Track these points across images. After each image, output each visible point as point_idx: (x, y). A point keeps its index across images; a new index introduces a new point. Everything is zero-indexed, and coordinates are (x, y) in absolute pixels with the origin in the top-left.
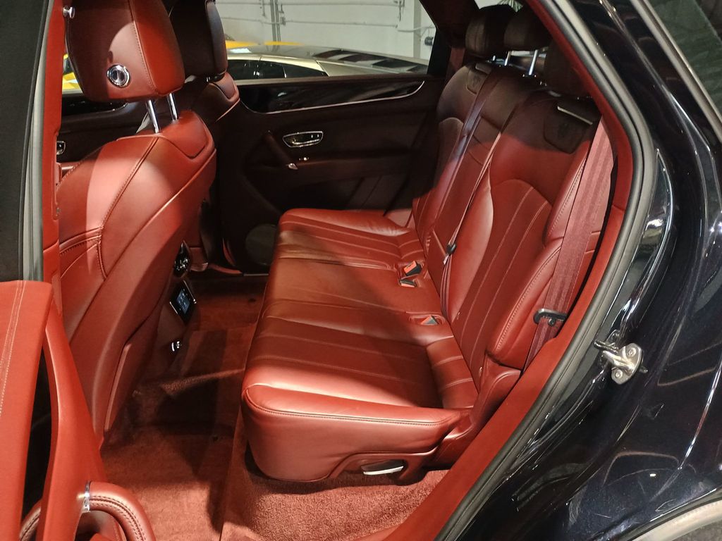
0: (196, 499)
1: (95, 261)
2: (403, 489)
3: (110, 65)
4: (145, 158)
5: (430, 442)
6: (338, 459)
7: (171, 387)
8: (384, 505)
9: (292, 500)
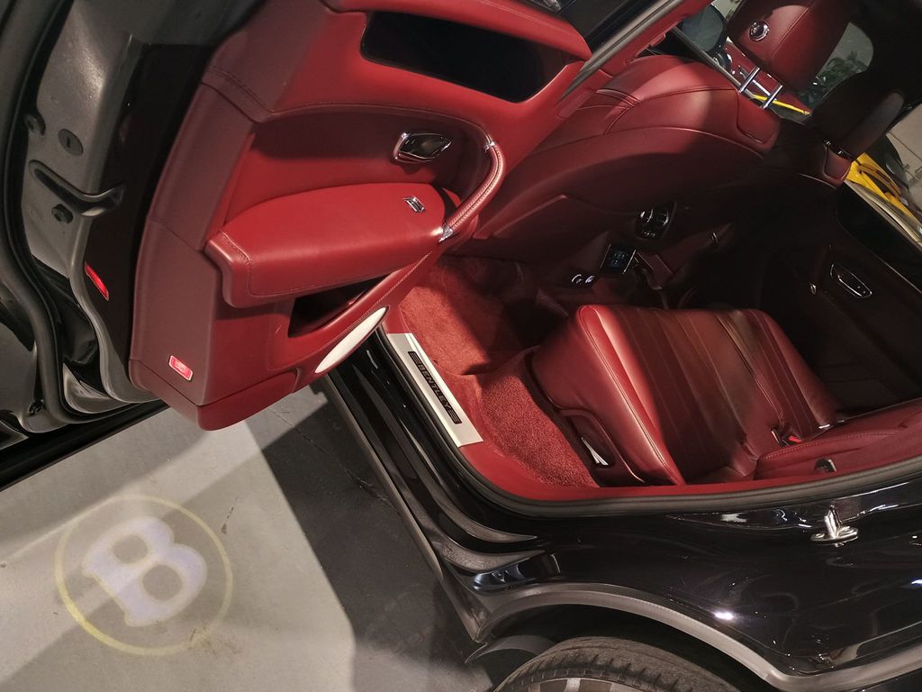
0: (475, 356)
1: (613, 117)
2: (590, 479)
3: (762, 20)
4: (712, 90)
5: (645, 468)
6: (581, 403)
7: (543, 297)
8: (566, 473)
9: (525, 397)
